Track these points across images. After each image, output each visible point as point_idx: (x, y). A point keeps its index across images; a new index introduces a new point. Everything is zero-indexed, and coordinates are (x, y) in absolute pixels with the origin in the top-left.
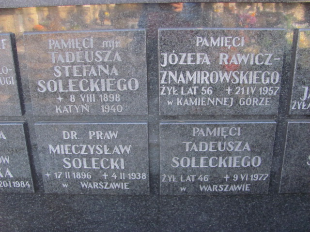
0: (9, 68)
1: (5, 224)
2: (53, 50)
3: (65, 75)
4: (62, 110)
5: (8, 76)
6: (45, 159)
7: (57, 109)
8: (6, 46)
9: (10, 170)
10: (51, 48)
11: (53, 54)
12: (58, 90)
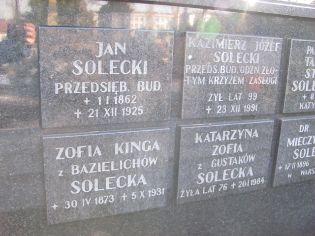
0: (276, 68)
1: (225, 229)
2: (308, 56)
3: (312, 76)
4: (304, 106)
5: (273, 76)
6: (282, 153)
7: (300, 106)
8: (278, 49)
9: (253, 168)
10: (308, 53)
11: (308, 58)
12: (305, 89)
